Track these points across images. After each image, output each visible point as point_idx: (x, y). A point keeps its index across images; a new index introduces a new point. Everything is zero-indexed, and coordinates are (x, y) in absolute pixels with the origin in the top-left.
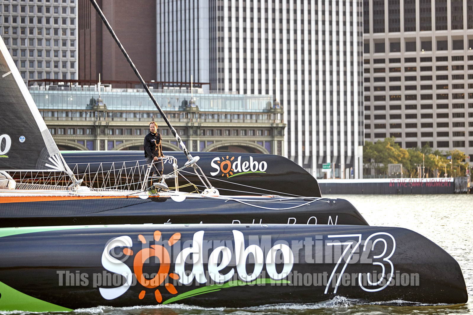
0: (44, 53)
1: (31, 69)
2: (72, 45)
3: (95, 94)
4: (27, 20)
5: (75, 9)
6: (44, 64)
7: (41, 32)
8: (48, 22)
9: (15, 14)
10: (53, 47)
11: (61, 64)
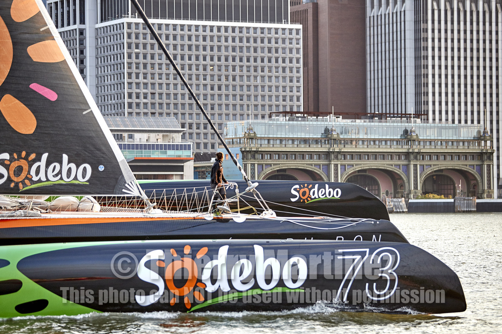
0: (274, 89)
1: (263, 103)
2: (298, 81)
3: (329, 124)
4: (259, 60)
5: (300, 50)
6: (274, 98)
7: (271, 70)
8: (277, 61)
9: (248, 54)
10: (281, 83)
11: (288, 99)
